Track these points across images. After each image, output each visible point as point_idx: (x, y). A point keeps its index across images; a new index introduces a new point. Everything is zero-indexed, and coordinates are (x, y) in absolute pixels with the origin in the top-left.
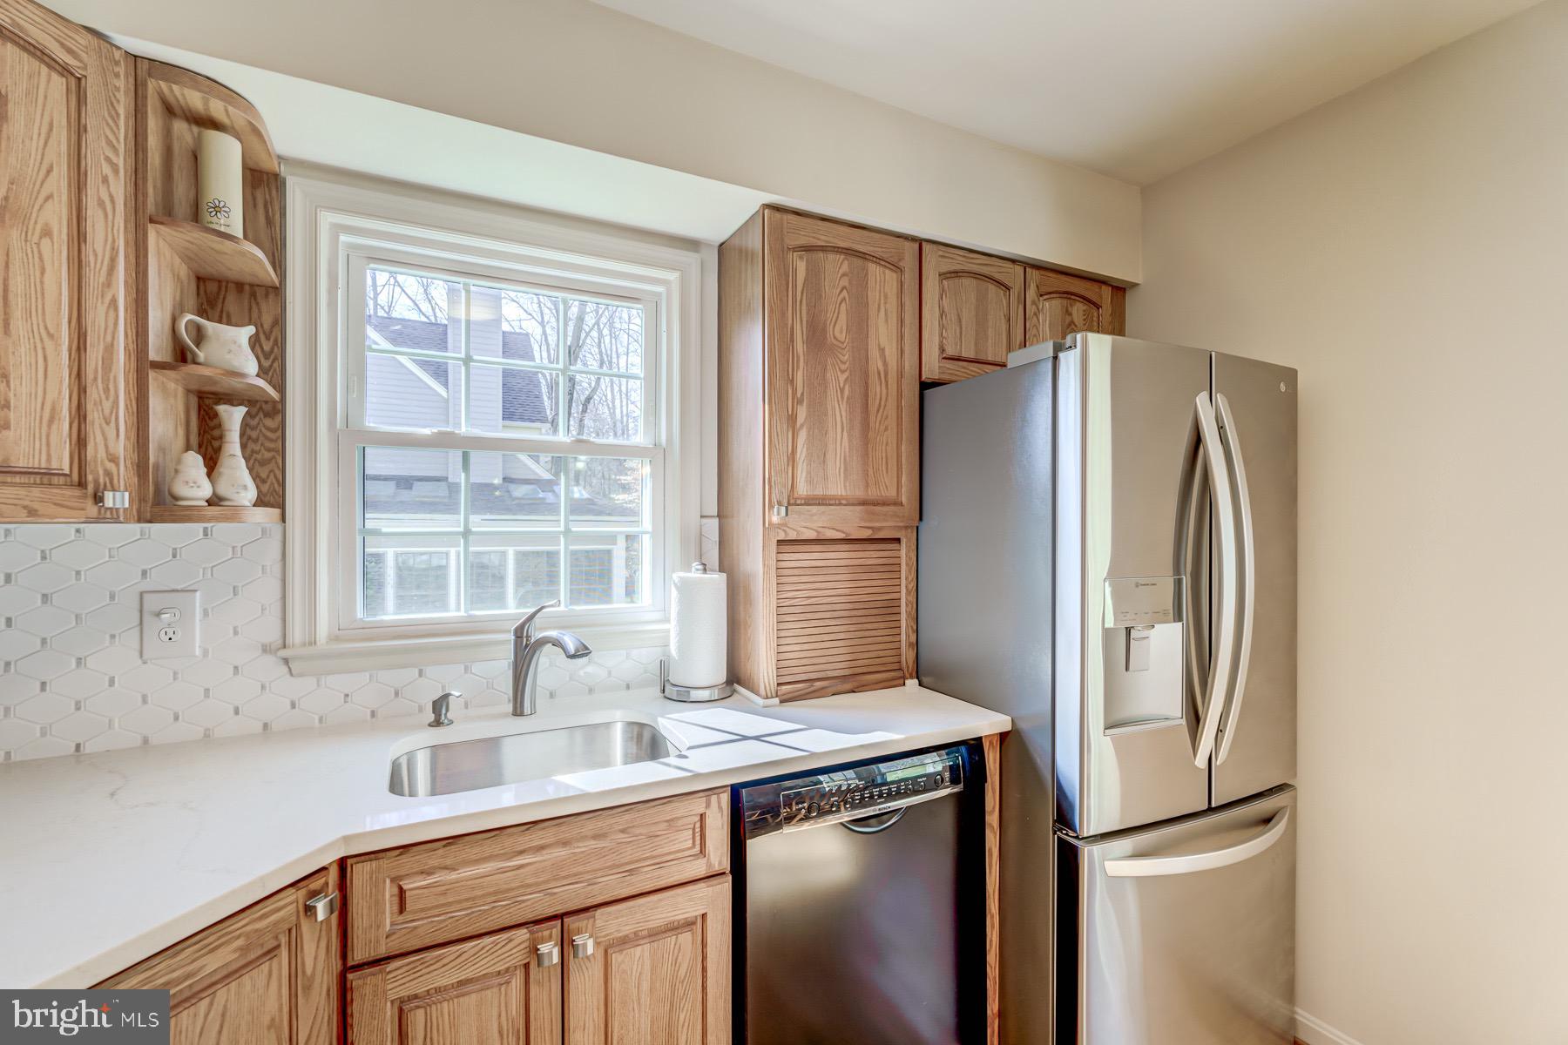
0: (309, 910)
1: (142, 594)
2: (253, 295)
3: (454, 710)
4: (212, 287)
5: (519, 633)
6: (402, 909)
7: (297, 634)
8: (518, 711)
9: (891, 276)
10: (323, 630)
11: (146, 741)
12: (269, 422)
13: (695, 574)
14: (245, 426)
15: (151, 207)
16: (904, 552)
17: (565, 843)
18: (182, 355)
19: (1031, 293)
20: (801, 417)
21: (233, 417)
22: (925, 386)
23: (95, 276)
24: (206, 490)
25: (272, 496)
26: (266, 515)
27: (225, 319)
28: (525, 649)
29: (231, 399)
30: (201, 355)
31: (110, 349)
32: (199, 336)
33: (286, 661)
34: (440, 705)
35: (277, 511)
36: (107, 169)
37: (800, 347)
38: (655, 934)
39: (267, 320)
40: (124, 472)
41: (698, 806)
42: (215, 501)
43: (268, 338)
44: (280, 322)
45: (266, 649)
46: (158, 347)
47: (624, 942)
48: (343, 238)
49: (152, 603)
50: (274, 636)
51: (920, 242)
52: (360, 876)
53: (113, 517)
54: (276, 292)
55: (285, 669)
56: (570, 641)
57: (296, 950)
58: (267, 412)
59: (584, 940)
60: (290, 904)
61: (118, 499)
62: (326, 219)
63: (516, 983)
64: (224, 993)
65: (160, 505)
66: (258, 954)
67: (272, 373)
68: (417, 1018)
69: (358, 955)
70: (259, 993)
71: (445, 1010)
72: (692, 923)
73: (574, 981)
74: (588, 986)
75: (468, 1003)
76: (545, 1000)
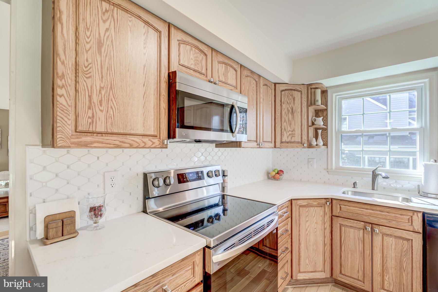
0: (327, 203)
1: (308, 159)
2: (323, 111)
3: (358, 185)
4: (317, 111)
5: (373, 172)
6: (341, 210)
7: (329, 167)
8: (373, 189)
10: (334, 167)
11: (308, 181)
12: (325, 132)
13: (432, 162)
14: (322, 132)
15: (309, 104)
17: (373, 210)
18: (313, 124)
21: (320, 131)
23: (303, 116)
24: (316, 144)
25: (326, 144)
26: (325, 147)
27: (319, 117)
29: (319, 129)
30: (315, 123)
31: (305, 125)
32: (315, 120)
33: (328, 171)
34: (355, 184)
35: (326, 146)
36: (304, 102)
38: (396, 237)
39: (325, 115)
40: (306, 142)
41: (410, 214)
43: (325, 118)
44: (327, 115)
45: (325, 169)
46: (310, 124)
47: (387, 235)
48: (337, 97)
49: (310, 160)
50: (326, 167)
52: (334, 202)
53: (304, 147)
54: (326, 110)
55: (327, 173)
56: (384, 175)
57: (325, 208)
58: (325, 130)
59: (377, 230)
60: (324, 201)
61: (305, 145)
62: (334, 95)
63: (362, 231)
64: (316, 208)
65: (310, 146)
66: (320, 206)
67: (326, 123)
68: (343, 228)
69: (334, 214)
70: (320, 211)
71: (348, 229)
72: (408, 240)
73: (374, 237)
74: (378, 240)
75: (352, 230)
76: (368, 238)
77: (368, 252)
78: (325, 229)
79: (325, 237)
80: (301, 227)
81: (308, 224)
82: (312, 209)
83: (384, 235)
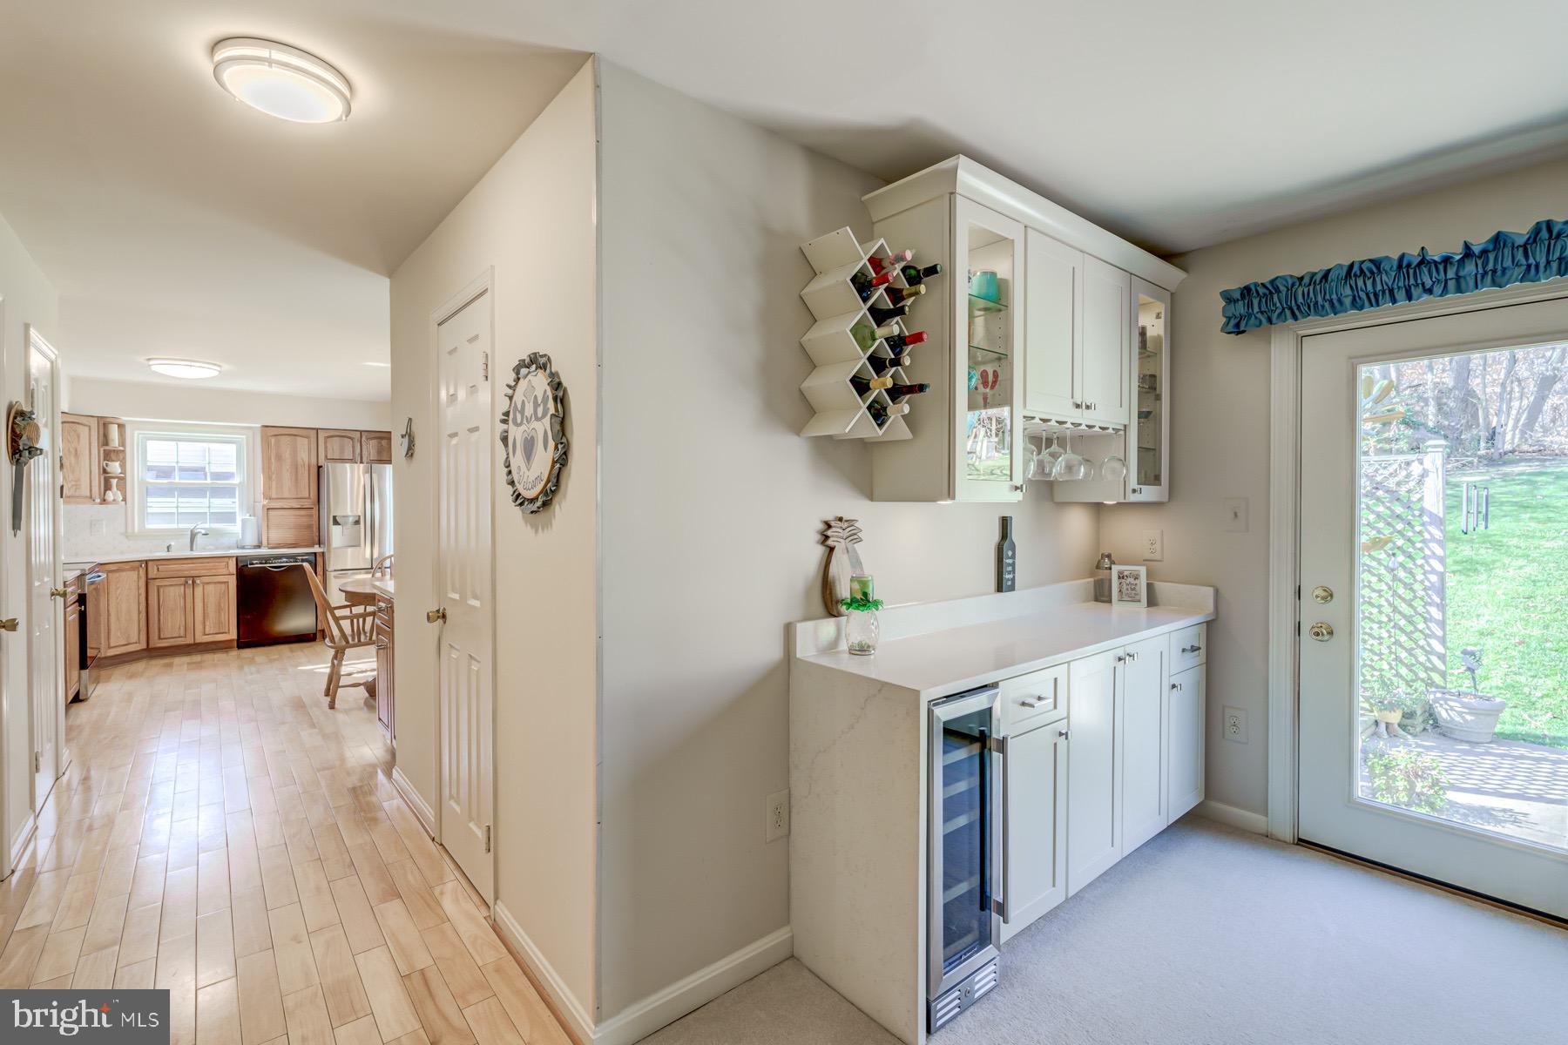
0: (141, 566)
2: (119, 453)
3: (172, 549)
5: (192, 531)
6: (158, 571)
7: (129, 530)
8: (192, 550)
9: (305, 441)
10: (136, 530)
12: (123, 482)
13: (247, 517)
14: (117, 483)
15: (101, 443)
16: (315, 512)
18: (105, 471)
19: (364, 439)
20: (274, 477)
21: (114, 482)
22: (319, 467)
23: (92, 461)
24: (112, 498)
25: (124, 499)
26: (123, 502)
27: (113, 461)
28: (193, 536)
29: (113, 478)
30: (108, 469)
33: (128, 536)
34: (168, 547)
36: (94, 440)
37: (273, 460)
38: (215, 583)
39: (121, 457)
41: (226, 560)
42: (114, 500)
43: (122, 463)
44: (124, 458)
45: (122, 533)
47: (208, 583)
48: (141, 436)
49: (93, 522)
50: (124, 531)
51: (317, 429)
52: (150, 564)
53: (96, 504)
54: (125, 452)
55: (126, 539)
56: (203, 532)
57: (139, 571)
58: (122, 480)
59: (198, 582)
60: (138, 564)
61: (98, 500)
62: (136, 433)
63: (182, 587)
64: (128, 573)
65: (104, 501)
66: (133, 569)
67: (124, 471)
68: (161, 590)
69: (150, 576)
70: (134, 575)
71: (167, 589)
72: (225, 583)
73: (196, 589)
74: (199, 591)
75: (172, 588)
76: (189, 591)
77: (189, 605)
78: (139, 595)
79: (139, 603)
80: (110, 596)
81: (118, 592)
82: (124, 573)
83: (205, 584)
